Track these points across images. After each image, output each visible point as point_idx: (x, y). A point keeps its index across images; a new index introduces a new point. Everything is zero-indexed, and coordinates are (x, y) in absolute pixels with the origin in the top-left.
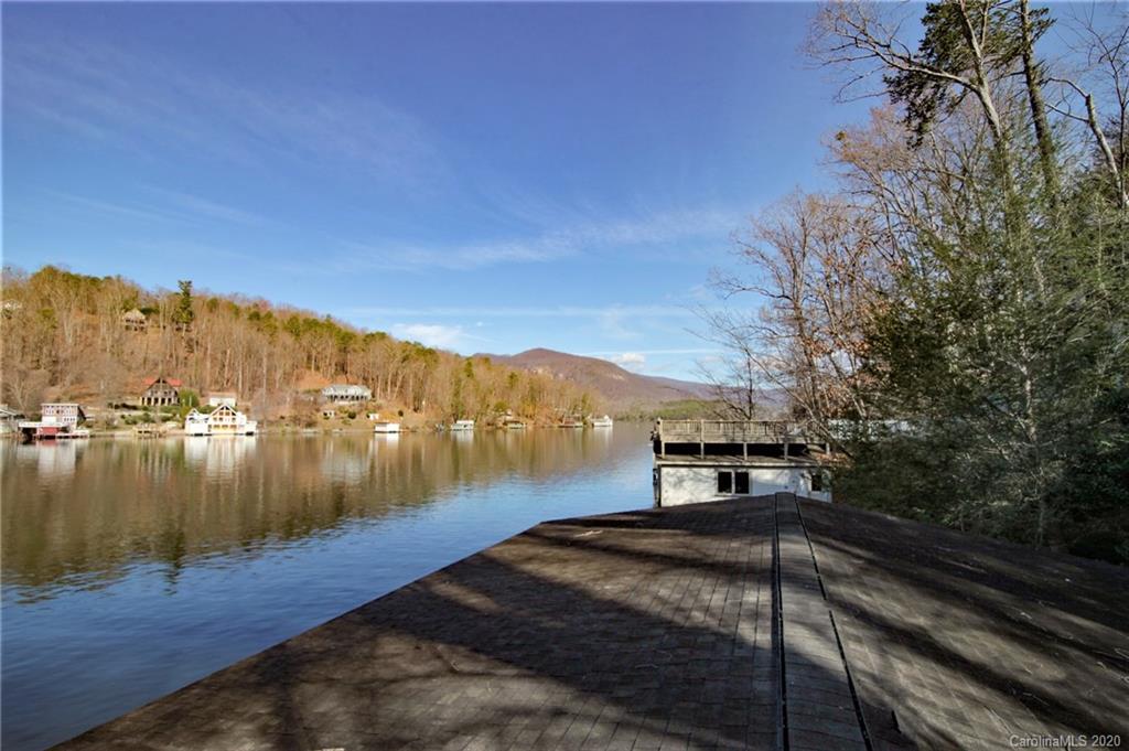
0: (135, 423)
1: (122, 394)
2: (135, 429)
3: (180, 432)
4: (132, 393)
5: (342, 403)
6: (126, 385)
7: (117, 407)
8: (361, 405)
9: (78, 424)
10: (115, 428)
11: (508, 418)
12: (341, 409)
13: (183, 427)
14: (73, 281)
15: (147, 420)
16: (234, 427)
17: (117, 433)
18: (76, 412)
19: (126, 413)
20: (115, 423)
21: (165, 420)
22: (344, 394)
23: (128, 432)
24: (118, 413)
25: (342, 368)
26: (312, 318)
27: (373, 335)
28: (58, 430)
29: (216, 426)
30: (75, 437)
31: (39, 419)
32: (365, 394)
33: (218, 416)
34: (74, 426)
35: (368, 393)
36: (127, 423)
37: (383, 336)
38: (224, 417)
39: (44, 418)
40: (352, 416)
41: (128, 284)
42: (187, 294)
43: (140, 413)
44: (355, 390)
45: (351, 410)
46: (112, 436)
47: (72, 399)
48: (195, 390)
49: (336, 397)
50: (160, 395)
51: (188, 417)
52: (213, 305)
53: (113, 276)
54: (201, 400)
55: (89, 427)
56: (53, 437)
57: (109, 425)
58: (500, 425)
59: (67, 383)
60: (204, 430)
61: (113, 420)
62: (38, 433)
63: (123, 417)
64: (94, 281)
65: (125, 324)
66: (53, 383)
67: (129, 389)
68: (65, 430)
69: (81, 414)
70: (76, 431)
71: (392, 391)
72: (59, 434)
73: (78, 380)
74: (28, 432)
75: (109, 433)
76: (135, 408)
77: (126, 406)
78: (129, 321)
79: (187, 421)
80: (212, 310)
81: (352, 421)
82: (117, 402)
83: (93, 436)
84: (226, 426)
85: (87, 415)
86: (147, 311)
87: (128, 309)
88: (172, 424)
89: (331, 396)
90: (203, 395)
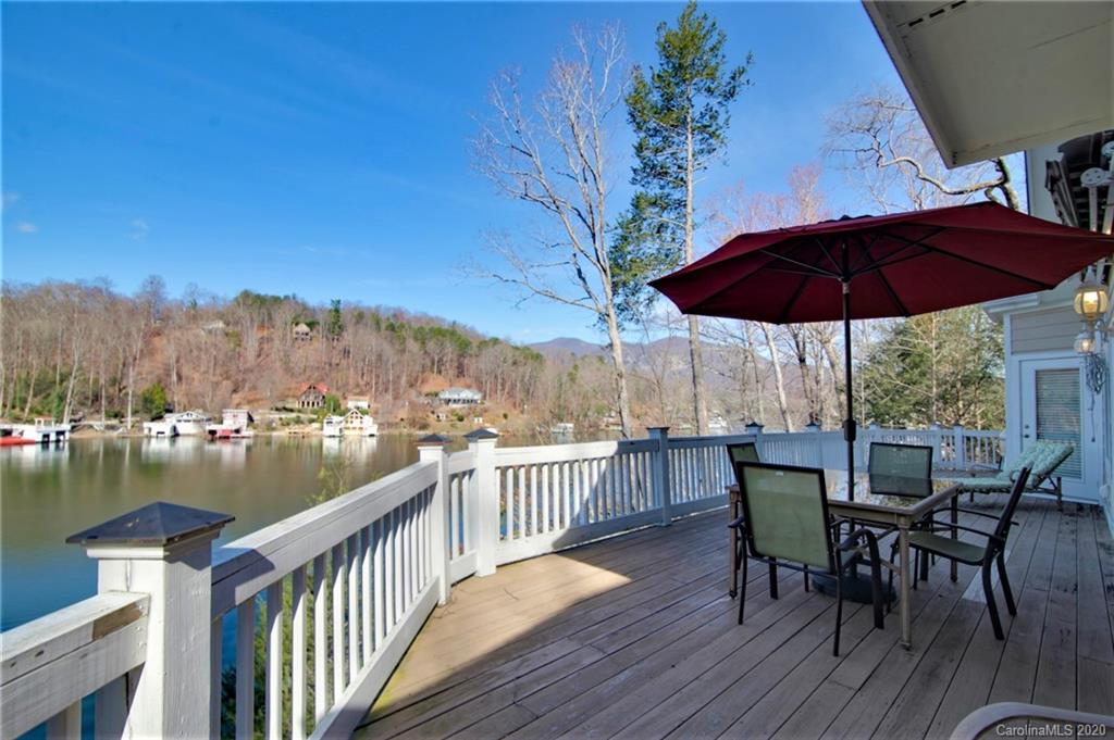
0: (288, 424)
1: (284, 398)
2: (287, 430)
3: (319, 433)
4: (294, 396)
5: (454, 406)
6: (290, 389)
7: (278, 410)
8: (470, 408)
9: (248, 426)
10: (274, 429)
11: (611, 420)
12: (453, 412)
13: (322, 429)
14: (261, 301)
15: (298, 421)
16: (361, 428)
17: (275, 434)
18: (246, 416)
19: (283, 416)
20: (274, 425)
21: (312, 421)
22: (456, 397)
23: (282, 433)
24: (276, 416)
25: (461, 371)
26: (436, 326)
27: (485, 342)
28: (232, 431)
29: (347, 428)
30: (243, 437)
31: (221, 422)
32: (476, 397)
33: (350, 418)
34: (245, 428)
35: (478, 397)
36: (283, 425)
37: (496, 341)
38: (354, 420)
39: (225, 422)
40: (461, 419)
41: (300, 301)
42: (337, 311)
43: (294, 415)
44: (467, 394)
45: (460, 414)
46: (271, 436)
47: (249, 402)
48: (339, 394)
49: (450, 400)
50: (311, 399)
51: (325, 421)
52: (360, 317)
53: (290, 294)
54: (341, 403)
55: (255, 428)
56: (228, 438)
57: (270, 427)
58: (603, 426)
59: (246, 390)
60: (337, 433)
61: (272, 422)
62: (218, 435)
63: (281, 419)
64: (276, 299)
65: (295, 336)
66: (235, 391)
67: (291, 393)
68: (237, 431)
69: (251, 419)
70: (244, 433)
71: (502, 395)
72: (234, 435)
73: (254, 387)
74: (213, 432)
75: (268, 433)
76: (292, 411)
77: (285, 409)
78: (297, 333)
79: (325, 425)
80: (358, 322)
81: (459, 423)
82: (280, 405)
83: (256, 436)
84: (354, 428)
85: (255, 417)
86: (311, 325)
87: (297, 324)
88: (316, 425)
89: (445, 400)
90: (345, 398)
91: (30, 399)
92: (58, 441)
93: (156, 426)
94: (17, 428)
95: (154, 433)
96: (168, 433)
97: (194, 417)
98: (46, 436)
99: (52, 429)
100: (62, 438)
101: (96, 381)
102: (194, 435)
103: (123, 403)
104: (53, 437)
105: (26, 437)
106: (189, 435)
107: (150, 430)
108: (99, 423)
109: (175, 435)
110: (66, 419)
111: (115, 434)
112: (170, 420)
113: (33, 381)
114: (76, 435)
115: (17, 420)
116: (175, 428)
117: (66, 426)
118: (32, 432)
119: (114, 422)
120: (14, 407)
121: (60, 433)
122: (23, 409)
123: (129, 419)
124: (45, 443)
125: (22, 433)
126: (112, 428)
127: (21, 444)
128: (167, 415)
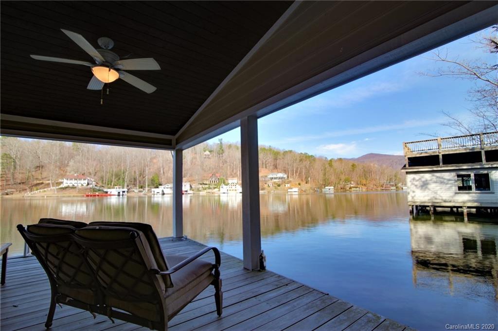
0: (206, 189)
1: (203, 180)
2: (205, 191)
3: (218, 192)
4: (206, 179)
5: (275, 180)
6: (204, 177)
7: (201, 184)
8: (282, 181)
9: (190, 189)
10: (200, 191)
11: (352, 185)
12: (275, 183)
13: (219, 191)
15: (209, 188)
16: (236, 190)
17: (201, 193)
18: (189, 186)
19: (203, 186)
20: (200, 189)
21: (215, 188)
22: (275, 176)
23: (204, 192)
24: (201, 186)
25: (275, 167)
26: (263, 147)
27: (286, 151)
29: (230, 190)
30: (189, 194)
32: (284, 176)
33: (231, 186)
35: (285, 176)
36: (203, 189)
37: (291, 151)
38: (233, 186)
40: (279, 186)
42: (221, 143)
43: (207, 186)
44: (280, 175)
45: (278, 183)
46: (199, 194)
47: (189, 182)
48: (224, 178)
49: (273, 178)
50: (213, 179)
51: (221, 187)
52: (230, 146)
54: (226, 181)
55: (193, 190)
57: (198, 190)
58: (348, 189)
59: (188, 176)
60: (226, 192)
61: (199, 188)
63: (202, 187)
65: (204, 156)
68: (186, 191)
69: (191, 186)
70: (189, 192)
71: (296, 175)
72: (185, 193)
73: (191, 176)
75: (198, 192)
76: (206, 184)
77: (204, 184)
78: (205, 155)
79: (221, 188)
80: (229, 149)
81: (279, 187)
82: (201, 183)
83: (194, 194)
84: (233, 190)
85: (193, 187)
86: (210, 151)
87: (205, 151)
88: (217, 190)
89: (271, 178)
90: (227, 180)
91: (113, 180)
92: (123, 195)
93: (156, 190)
94: (109, 190)
95: (155, 193)
96: (161, 192)
97: (170, 186)
98: (119, 193)
99: (121, 190)
100: (124, 194)
101: (135, 172)
102: (170, 194)
103: (144, 182)
104: (121, 193)
105: (112, 194)
106: (168, 194)
107: (154, 192)
108: (136, 190)
109: (163, 194)
110: (125, 187)
111: (142, 193)
112: (161, 189)
113: (114, 173)
114: (129, 194)
115: (109, 188)
116: (163, 191)
117: (125, 190)
118: (114, 191)
119: (142, 190)
120: (108, 185)
121: (124, 192)
122: (111, 185)
123: (147, 189)
124: (119, 195)
125: (111, 192)
126: (141, 191)
127: (110, 195)
128: (160, 186)
